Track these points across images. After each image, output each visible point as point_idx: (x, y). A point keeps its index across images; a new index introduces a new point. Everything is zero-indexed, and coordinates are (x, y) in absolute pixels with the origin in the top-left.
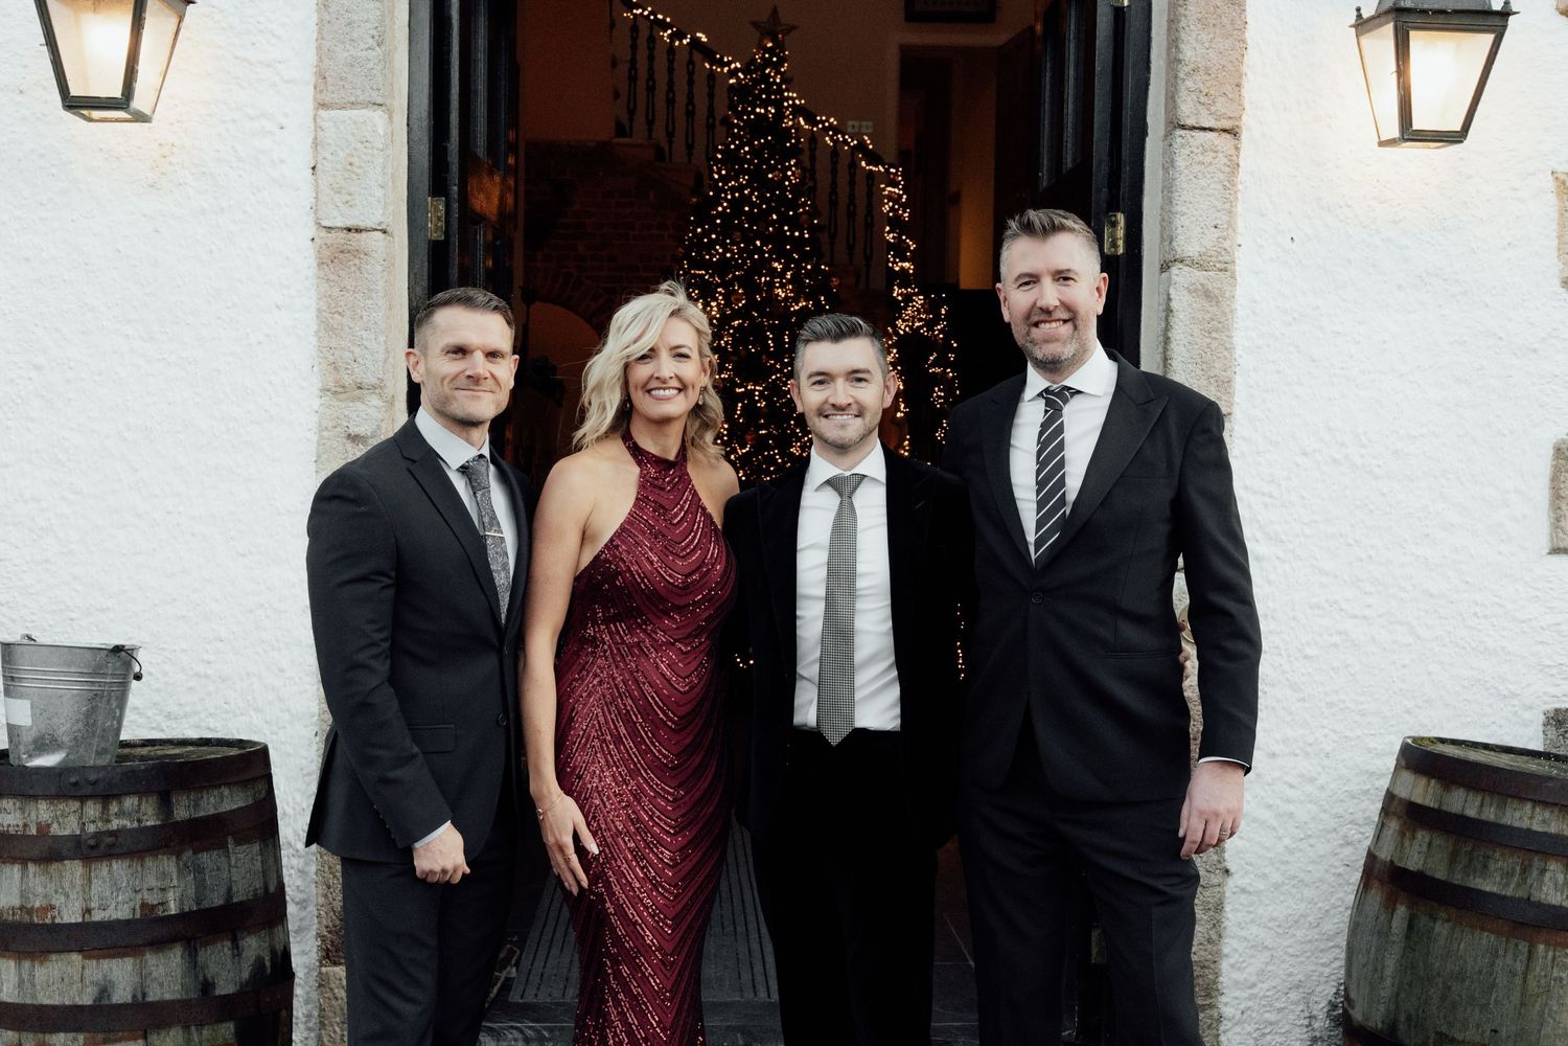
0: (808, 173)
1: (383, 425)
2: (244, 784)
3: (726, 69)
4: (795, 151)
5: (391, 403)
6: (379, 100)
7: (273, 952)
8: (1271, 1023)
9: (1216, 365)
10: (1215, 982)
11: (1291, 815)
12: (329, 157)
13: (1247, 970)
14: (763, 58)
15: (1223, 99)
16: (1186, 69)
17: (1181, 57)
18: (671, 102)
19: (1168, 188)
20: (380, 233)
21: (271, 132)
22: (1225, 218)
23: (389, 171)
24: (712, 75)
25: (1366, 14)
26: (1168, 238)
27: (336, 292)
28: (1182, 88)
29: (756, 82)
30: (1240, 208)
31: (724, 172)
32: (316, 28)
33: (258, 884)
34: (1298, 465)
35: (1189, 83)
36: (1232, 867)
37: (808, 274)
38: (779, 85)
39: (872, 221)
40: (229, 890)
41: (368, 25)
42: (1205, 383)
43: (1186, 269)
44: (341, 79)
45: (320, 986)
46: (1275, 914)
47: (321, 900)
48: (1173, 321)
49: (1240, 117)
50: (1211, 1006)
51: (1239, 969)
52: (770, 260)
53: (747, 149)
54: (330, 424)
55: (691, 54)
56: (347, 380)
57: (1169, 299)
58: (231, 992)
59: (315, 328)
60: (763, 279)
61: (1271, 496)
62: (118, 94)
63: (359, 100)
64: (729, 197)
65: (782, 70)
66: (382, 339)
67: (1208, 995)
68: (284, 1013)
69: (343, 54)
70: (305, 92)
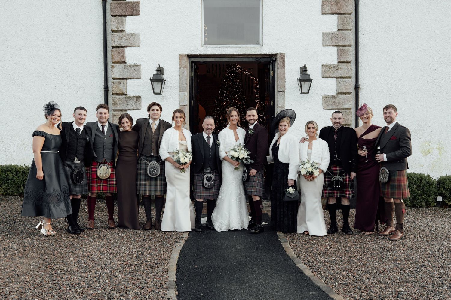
0: (241, 80)
4: (238, 76)
5: (188, 125)
6: (186, 90)
12: (181, 97)
15: (283, 88)
16: (279, 85)
17: (278, 83)
19: (277, 98)
20: (186, 105)
21: (174, 95)
22: (283, 102)
23: (187, 98)
25: (299, 79)
26: (277, 104)
30: (285, 101)
31: (226, 80)
32: (179, 83)
35: (279, 87)
37: (241, 98)
39: (252, 87)
41: (185, 82)
43: (279, 108)
44: (182, 88)
49: (285, 90)
52: (234, 95)
53: (230, 76)
57: (277, 111)
62: (160, 92)
63: (184, 91)
64: (227, 85)
69: (182, 86)
70: (178, 90)
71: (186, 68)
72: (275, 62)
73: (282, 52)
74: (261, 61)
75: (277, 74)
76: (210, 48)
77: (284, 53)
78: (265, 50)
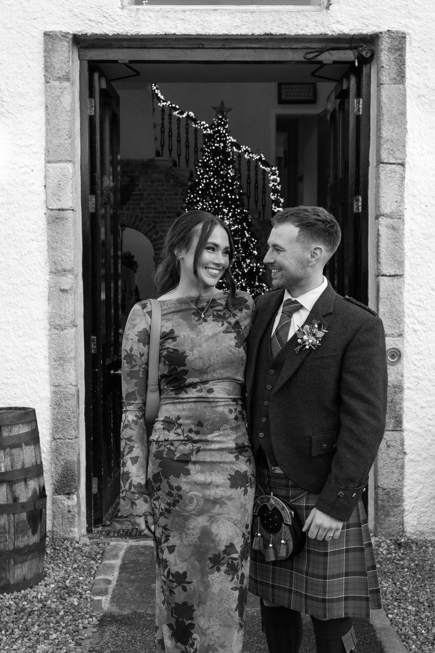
0: (238, 171)
1: (74, 285)
2: (28, 423)
3: (202, 127)
4: (232, 162)
5: (76, 277)
6: (70, 159)
7: (40, 486)
8: (424, 512)
9: (398, 256)
10: (401, 496)
11: (430, 431)
12: (51, 182)
13: (414, 492)
14: (217, 122)
15: (397, 152)
16: (384, 140)
17: (381, 135)
18: (179, 141)
19: (378, 186)
20: (71, 211)
21: (28, 173)
22: (400, 198)
23: (74, 186)
24: (196, 129)
26: (378, 206)
27: (55, 234)
28: (382, 147)
29: (215, 132)
30: (406, 194)
31: (202, 171)
32: (45, 132)
33: (34, 461)
34: (430, 294)
35: (385, 146)
36: (406, 451)
37: (239, 214)
38: (225, 134)
39: (265, 190)
40: (23, 463)
41: (65, 131)
42: (393, 263)
43: (385, 218)
44: (55, 152)
45: (53, 503)
46: (425, 469)
47: (53, 470)
48: (380, 238)
49: (405, 159)
50: (400, 506)
51: (411, 491)
52: (222, 208)
53: (211, 161)
54: (53, 285)
55: (187, 121)
56: (60, 268)
57: (379, 230)
58: (25, 501)
59: (46, 248)
60: (219, 216)
61: (420, 306)
63: (63, 159)
64: (204, 182)
65: (226, 127)
66: (73, 252)
67: (399, 502)
68: (44, 510)
69: (56, 142)
70: (42, 157)
71: (68, 80)
72: (368, 66)
73: (395, 27)
74: (325, 62)
75: (379, 102)
76: (150, 14)
77: (402, 30)
78: (338, 22)
